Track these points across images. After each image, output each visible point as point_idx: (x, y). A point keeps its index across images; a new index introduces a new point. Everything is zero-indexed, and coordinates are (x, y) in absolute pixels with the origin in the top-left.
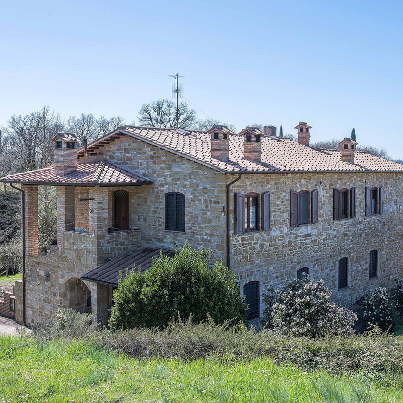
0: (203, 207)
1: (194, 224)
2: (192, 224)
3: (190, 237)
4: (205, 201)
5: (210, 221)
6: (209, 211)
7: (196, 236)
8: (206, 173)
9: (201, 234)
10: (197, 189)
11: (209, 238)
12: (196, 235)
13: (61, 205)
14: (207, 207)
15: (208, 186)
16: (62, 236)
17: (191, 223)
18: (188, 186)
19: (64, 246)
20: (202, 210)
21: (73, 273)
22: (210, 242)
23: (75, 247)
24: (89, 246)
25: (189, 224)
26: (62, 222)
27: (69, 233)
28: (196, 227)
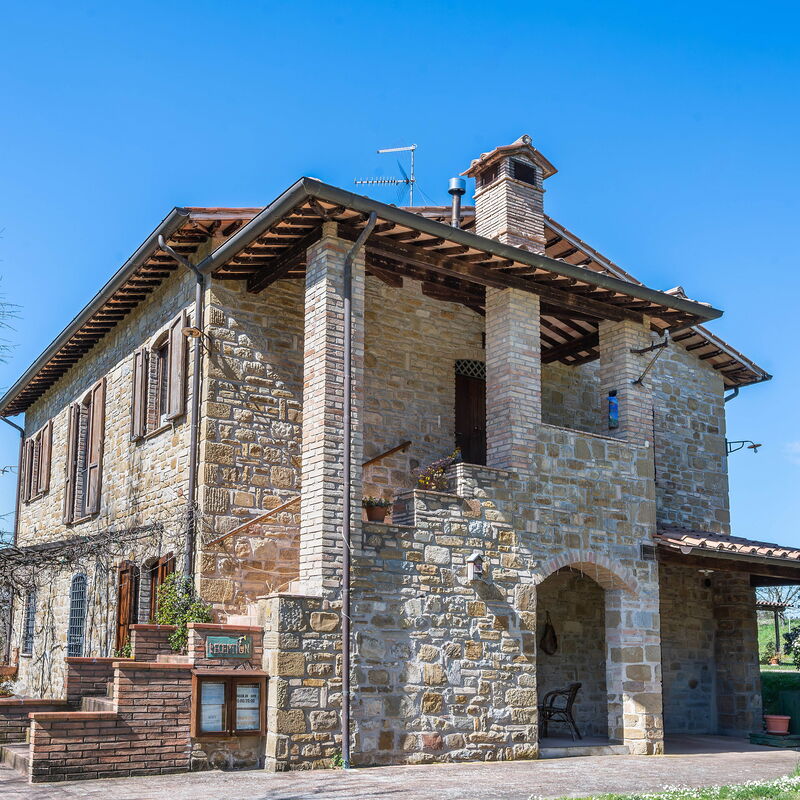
0: (690, 434)
1: (674, 467)
2: (669, 466)
3: (667, 492)
4: (694, 425)
5: (702, 464)
6: (701, 444)
7: (679, 493)
8: (692, 371)
9: (689, 489)
10: (677, 398)
11: (703, 498)
12: (679, 489)
13: (526, 347)
14: (696, 435)
15: (698, 396)
16: (533, 437)
17: (667, 464)
18: (660, 389)
19: (539, 468)
20: (687, 441)
21: (573, 550)
22: (705, 504)
23: (582, 474)
24: (630, 474)
25: (664, 465)
26: (529, 398)
27: (553, 431)
28: (678, 473)
